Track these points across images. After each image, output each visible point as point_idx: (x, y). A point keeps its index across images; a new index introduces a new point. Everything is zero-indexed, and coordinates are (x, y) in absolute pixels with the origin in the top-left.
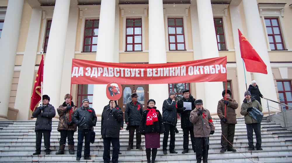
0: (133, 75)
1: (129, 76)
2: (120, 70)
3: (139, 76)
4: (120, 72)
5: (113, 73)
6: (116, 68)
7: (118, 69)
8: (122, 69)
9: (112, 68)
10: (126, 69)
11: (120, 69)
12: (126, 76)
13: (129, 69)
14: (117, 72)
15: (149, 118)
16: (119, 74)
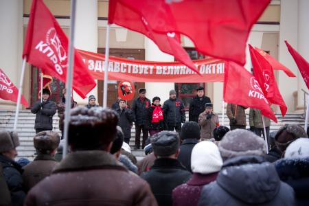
0: (141, 72)
1: (137, 72)
2: (127, 66)
3: (147, 73)
4: (127, 68)
5: (119, 69)
6: (123, 64)
7: (125, 64)
8: (130, 65)
9: (118, 63)
10: (134, 65)
11: (128, 64)
12: (134, 72)
13: (137, 66)
14: (124, 68)
15: (156, 116)
16: (125, 70)
